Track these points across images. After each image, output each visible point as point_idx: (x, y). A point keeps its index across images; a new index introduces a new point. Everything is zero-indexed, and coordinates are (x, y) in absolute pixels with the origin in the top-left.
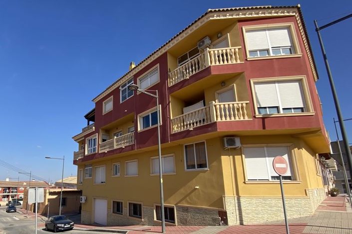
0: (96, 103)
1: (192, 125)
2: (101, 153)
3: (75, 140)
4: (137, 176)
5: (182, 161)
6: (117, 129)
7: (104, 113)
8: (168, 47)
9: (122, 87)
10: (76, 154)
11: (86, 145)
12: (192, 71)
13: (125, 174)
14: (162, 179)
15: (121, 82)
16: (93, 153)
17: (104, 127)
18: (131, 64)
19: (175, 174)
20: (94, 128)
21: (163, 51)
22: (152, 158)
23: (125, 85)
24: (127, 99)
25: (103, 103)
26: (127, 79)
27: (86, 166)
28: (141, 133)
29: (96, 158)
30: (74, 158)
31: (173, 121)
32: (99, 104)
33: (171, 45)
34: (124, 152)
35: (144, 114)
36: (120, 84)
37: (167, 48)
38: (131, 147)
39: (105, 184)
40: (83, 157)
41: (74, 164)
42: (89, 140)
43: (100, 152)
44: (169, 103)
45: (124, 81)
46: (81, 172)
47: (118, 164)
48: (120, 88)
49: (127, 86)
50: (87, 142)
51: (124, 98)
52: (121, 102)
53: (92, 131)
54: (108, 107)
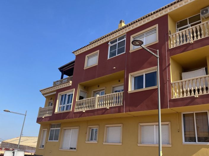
0: (77, 56)
1: (197, 92)
2: (77, 113)
3: (43, 94)
4: (121, 144)
5: (179, 131)
6: (99, 86)
7: (86, 67)
8: (170, 10)
9: (112, 43)
10: (41, 111)
11: (58, 101)
12: (197, 36)
13: (104, 140)
14: (161, 152)
15: (111, 38)
16: (65, 111)
17: (84, 83)
18: (121, 22)
19: (170, 146)
20: (71, 82)
21: (164, 13)
22: (141, 124)
23: (116, 41)
24: (117, 55)
25: (86, 56)
26: (118, 35)
27: (51, 126)
28: (132, 94)
29: (69, 118)
30: (39, 115)
31: (173, 85)
32: (81, 57)
33: (173, 8)
34: (108, 114)
35: (137, 73)
36: (109, 39)
37: (168, 11)
38: (119, 109)
39: (75, 150)
40: (51, 115)
41: (37, 122)
42: (62, 96)
43: (76, 111)
44: (169, 65)
45: (115, 36)
46: (44, 133)
47: (95, 128)
48: (109, 43)
49: (118, 42)
50: (59, 97)
51: (112, 54)
52: (108, 58)
53: (68, 86)
54: (92, 61)
